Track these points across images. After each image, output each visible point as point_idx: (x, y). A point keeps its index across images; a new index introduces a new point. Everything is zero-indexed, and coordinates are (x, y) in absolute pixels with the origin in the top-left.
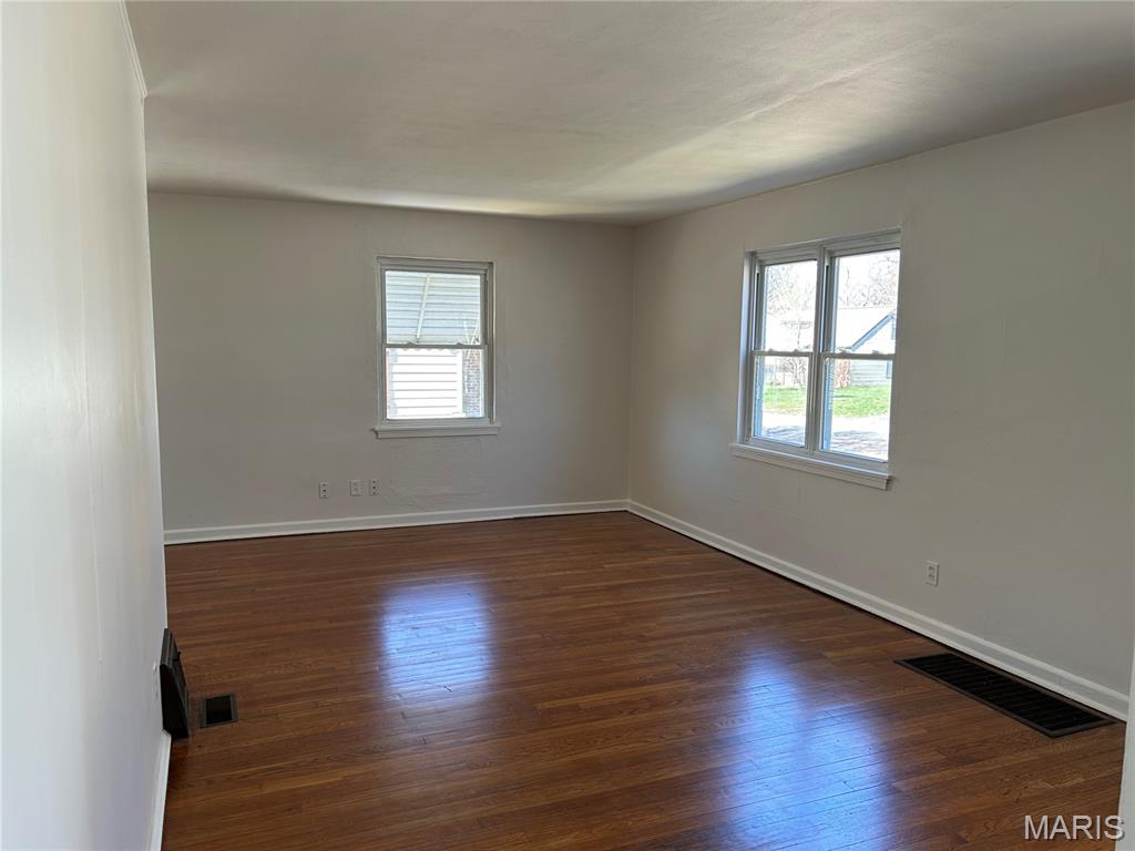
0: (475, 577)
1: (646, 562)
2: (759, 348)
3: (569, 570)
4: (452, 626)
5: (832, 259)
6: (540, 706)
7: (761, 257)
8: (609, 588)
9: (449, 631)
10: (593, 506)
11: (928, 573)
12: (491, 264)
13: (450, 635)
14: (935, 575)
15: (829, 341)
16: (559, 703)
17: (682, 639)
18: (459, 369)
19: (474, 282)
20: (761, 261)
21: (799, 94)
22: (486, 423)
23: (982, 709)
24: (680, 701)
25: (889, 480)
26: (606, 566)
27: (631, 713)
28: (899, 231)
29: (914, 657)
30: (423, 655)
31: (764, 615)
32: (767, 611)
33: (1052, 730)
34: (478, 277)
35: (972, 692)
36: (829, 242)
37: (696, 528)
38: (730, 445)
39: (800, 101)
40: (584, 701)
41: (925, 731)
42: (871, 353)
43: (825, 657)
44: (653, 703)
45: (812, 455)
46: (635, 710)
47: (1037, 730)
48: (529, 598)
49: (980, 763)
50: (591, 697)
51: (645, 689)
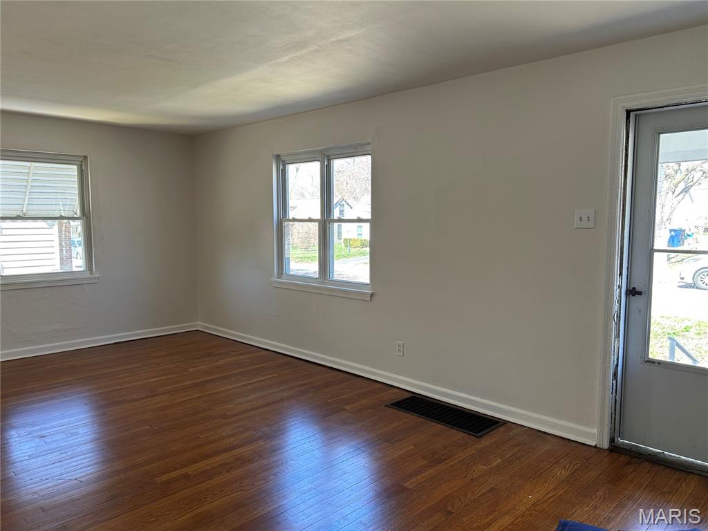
0: (89, 390)
1: (218, 363)
2: (285, 217)
3: (163, 375)
4: (75, 431)
5: (329, 161)
6: (158, 480)
7: (283, 158)
8: (195, 385)
9: (72, 434)
10: (174, 329)
11: (398, 349)
12: (86, 157)
13: (75, 437)
14: (402, 350)
15: (330, 211)
16: (173, 475)
17: (253, 413)
18: (56, 238)
19: (72, 170)
20: (283, 161)
21: (319, 46)
22: (88, 275)
23: (439, 427)
24: (260, 456)
25: (372, 295)
26: (190, 370)
27: (227, 472)
28: (369, 144)
29: (395, 401)
30: (53, 457)
31: (303, 388)
32: (304, 385)
33: (477, 433)
34: (75, 167)
35: (432, 418)
36: (328, 150)
37: (250, 336)
38: (271, 280)
39: (319, 51)
40: (191, 470)
41: (413, 447)
42: (356, 218)
43: (344, 410)
44: (244, 461)
45: (323, 283)
46: (231, 468)
47: (470, 434)
48: (136, 400)
49: (447, 461)
50: (197, 466)
51: (235, 452)
